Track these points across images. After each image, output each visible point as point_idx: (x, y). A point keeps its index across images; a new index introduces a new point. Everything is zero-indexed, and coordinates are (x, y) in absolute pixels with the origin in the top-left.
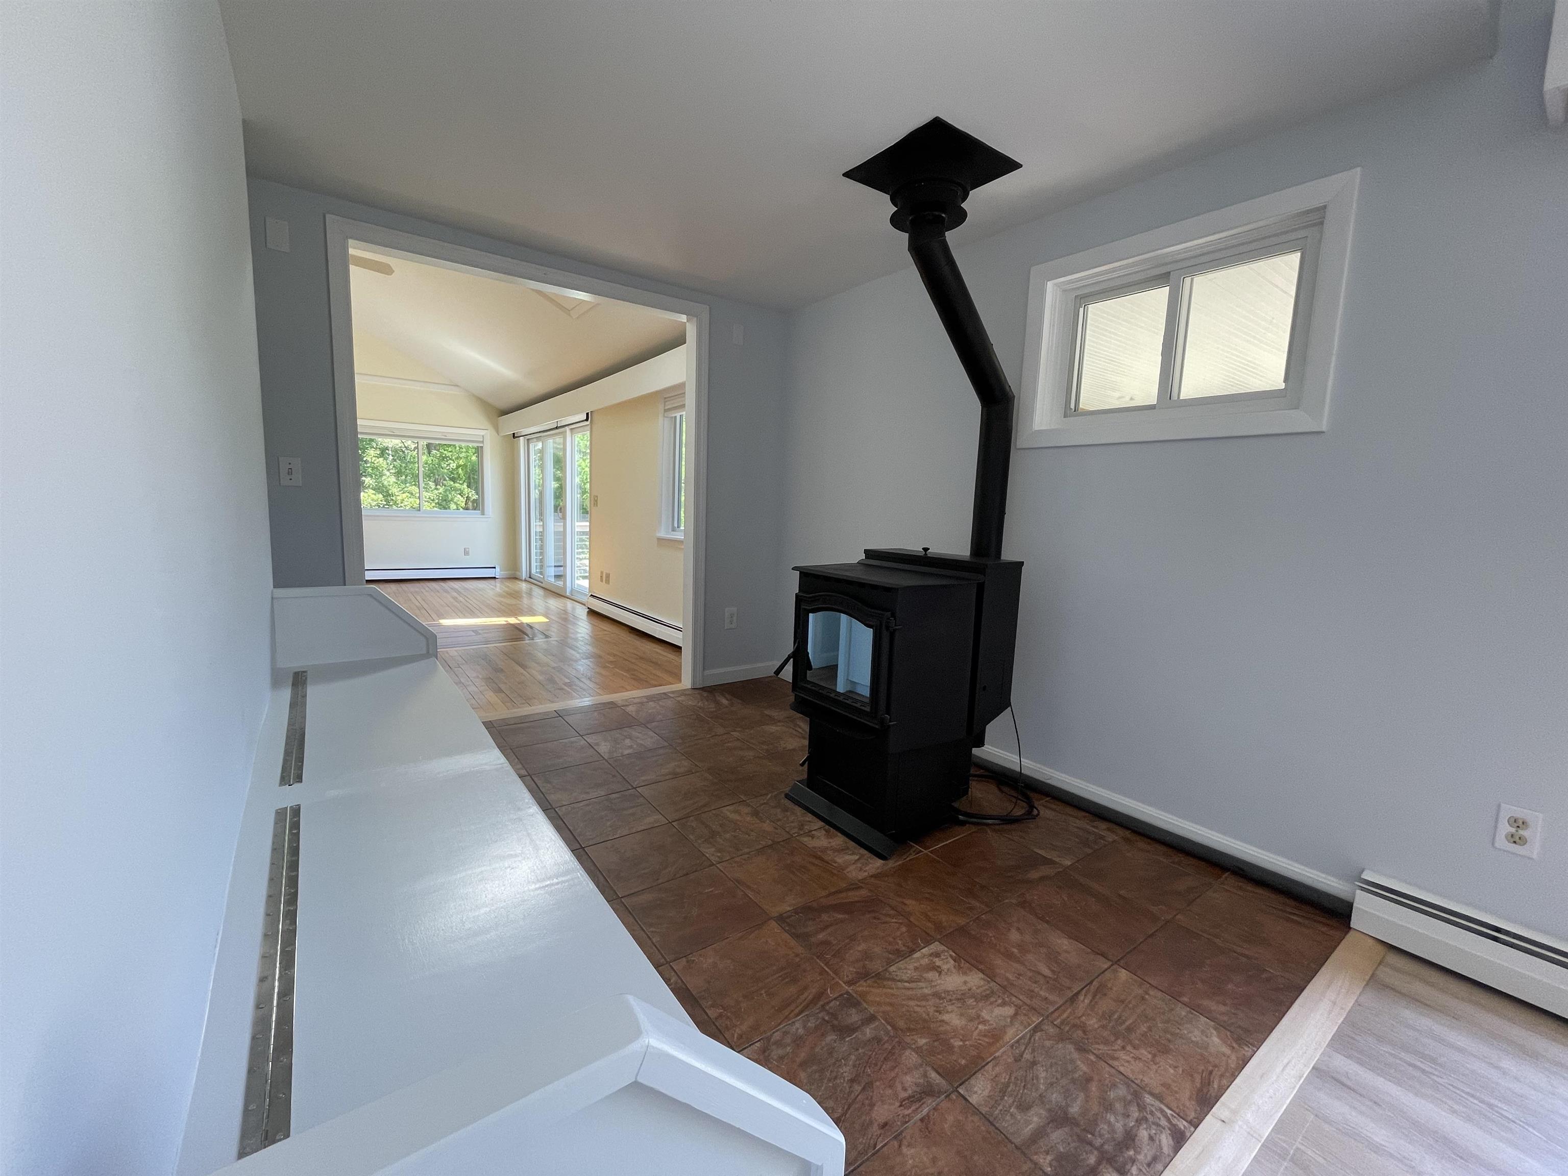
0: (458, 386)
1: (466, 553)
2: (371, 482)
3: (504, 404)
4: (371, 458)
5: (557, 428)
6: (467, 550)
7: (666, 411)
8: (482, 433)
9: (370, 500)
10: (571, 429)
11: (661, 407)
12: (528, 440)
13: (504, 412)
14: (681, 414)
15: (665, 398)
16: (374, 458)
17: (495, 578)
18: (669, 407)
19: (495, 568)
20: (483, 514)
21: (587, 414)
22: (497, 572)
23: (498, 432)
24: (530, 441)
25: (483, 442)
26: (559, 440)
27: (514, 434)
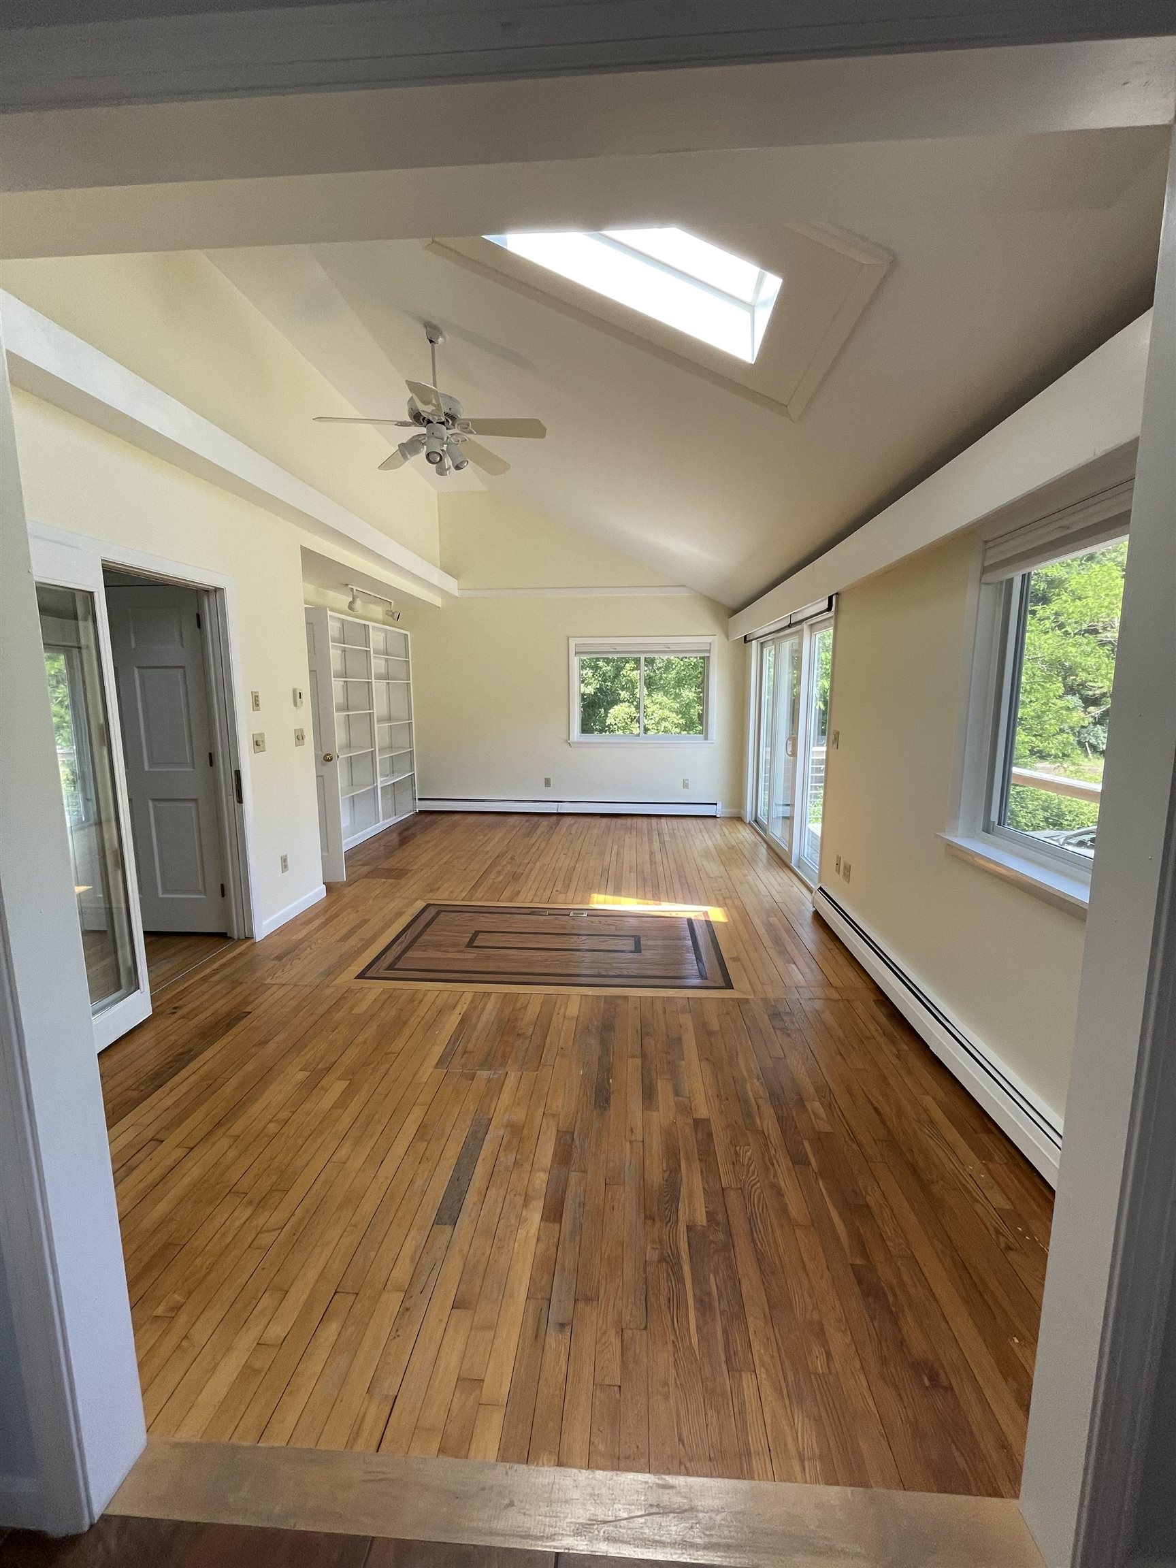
0: (684, 586)
1: (685, 785)
2: (626, 696)
3: (732, 602)
4: (627, 672)
5: (790, 626)
6: (686, 782)
7: (985, 570)
8: (709, 639)
9: (622, 714)
10: (811, 625)
11: (974, 566)
12: (762, 643)
13: (735, 611)
14: (1026, 571)
15: (986, 542)
16: (629, 672)
17: (715, 817)
18: (993, 561)
19: (716, 804)
20: (706, 739)
21: (830, 599)
22: (718, 811)
23: (728, 639)
24: (766, 645)
25: (709, 651)
26: (794, 640)
27: (745, 637)
